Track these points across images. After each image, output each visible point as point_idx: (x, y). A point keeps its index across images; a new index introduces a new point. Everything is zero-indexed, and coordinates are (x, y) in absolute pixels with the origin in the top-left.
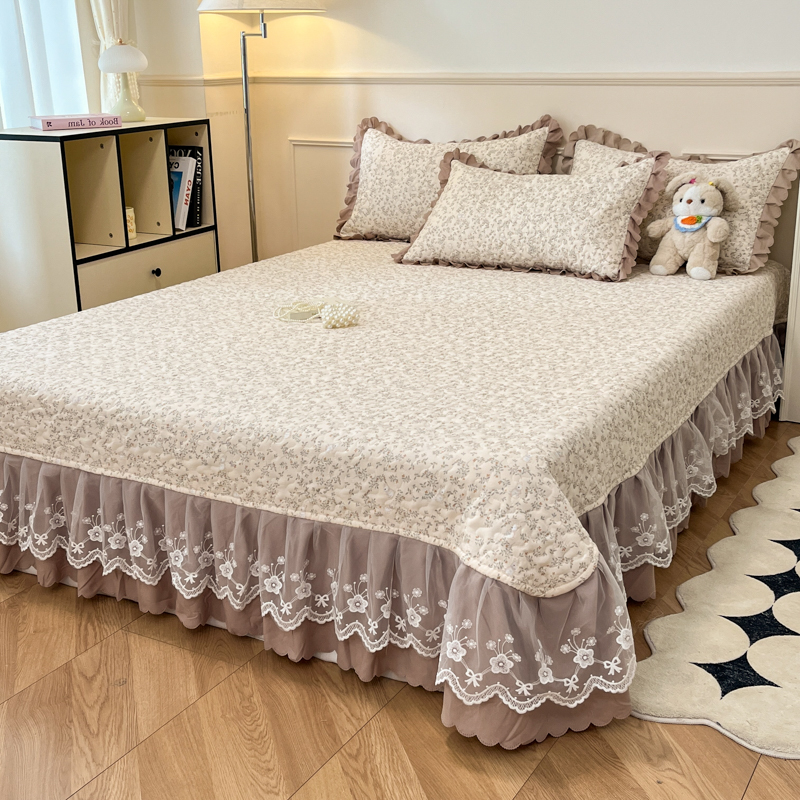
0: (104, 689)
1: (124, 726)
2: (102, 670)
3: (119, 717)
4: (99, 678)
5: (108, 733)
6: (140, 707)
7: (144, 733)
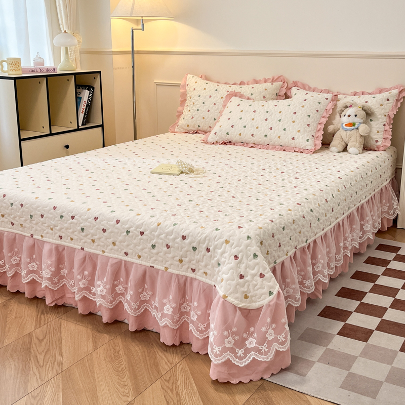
0: (47, 346)
1: (56, 363)
2: (47, 336)
3: (53, 358)
4: (45, 340)
5: (48, 366)
6: (64, 354)
7: (65, 367)
